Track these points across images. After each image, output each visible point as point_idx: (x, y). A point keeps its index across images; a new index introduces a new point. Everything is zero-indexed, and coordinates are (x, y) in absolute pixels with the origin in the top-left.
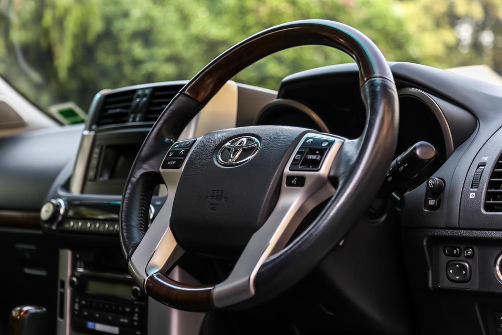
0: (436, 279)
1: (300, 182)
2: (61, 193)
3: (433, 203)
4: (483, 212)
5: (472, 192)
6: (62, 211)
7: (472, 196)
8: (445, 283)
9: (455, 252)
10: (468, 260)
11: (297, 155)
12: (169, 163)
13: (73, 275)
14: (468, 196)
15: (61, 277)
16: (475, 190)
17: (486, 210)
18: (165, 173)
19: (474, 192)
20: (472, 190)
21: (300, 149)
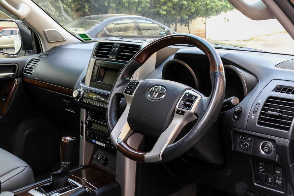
0: (235, 147)
1: (183, 113)
2: (82, 85)
3: (237, 118)
4: (257, 125)
5: (253, 116)
6: (82, 93)
7: (253, 117)
8: (239, 149)
9: (244, 138)
10: (249, 142)
11: (182, 101)
12: (127, 91)
13: (86, 120)
14: (251, 117)
15: (81, 119)
16: (254, 115)
17: (258, 125)
18: (125, 95)
19: (254, 116)
20: (253, 115)
21: (183, 98)
